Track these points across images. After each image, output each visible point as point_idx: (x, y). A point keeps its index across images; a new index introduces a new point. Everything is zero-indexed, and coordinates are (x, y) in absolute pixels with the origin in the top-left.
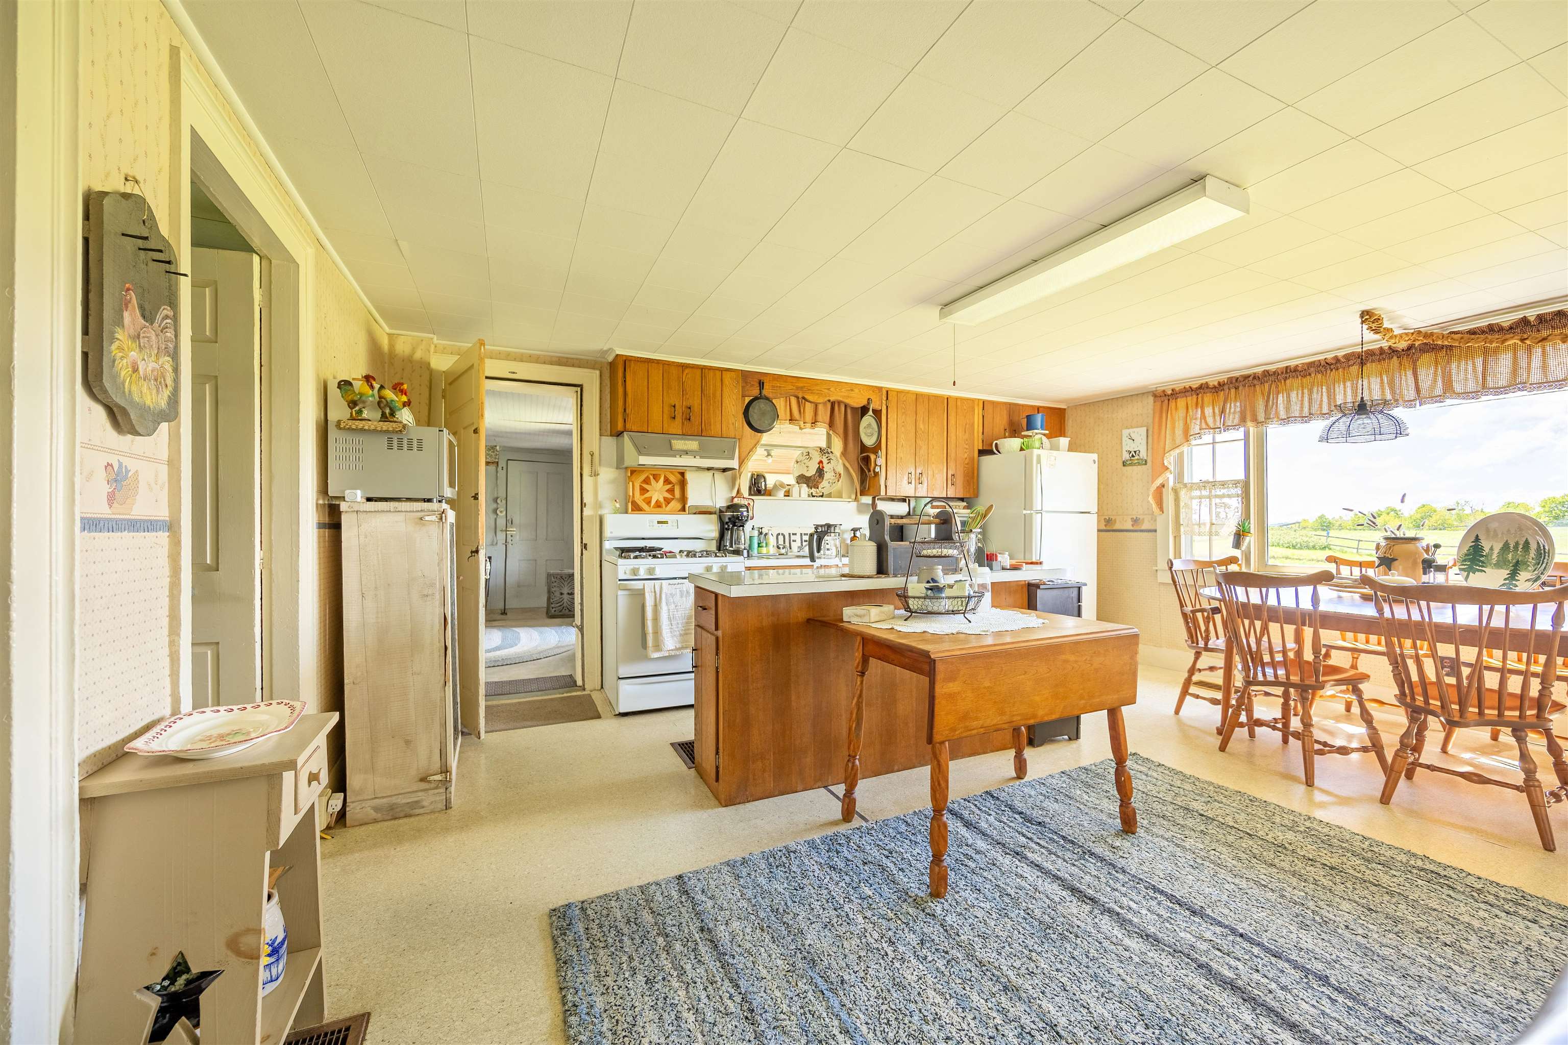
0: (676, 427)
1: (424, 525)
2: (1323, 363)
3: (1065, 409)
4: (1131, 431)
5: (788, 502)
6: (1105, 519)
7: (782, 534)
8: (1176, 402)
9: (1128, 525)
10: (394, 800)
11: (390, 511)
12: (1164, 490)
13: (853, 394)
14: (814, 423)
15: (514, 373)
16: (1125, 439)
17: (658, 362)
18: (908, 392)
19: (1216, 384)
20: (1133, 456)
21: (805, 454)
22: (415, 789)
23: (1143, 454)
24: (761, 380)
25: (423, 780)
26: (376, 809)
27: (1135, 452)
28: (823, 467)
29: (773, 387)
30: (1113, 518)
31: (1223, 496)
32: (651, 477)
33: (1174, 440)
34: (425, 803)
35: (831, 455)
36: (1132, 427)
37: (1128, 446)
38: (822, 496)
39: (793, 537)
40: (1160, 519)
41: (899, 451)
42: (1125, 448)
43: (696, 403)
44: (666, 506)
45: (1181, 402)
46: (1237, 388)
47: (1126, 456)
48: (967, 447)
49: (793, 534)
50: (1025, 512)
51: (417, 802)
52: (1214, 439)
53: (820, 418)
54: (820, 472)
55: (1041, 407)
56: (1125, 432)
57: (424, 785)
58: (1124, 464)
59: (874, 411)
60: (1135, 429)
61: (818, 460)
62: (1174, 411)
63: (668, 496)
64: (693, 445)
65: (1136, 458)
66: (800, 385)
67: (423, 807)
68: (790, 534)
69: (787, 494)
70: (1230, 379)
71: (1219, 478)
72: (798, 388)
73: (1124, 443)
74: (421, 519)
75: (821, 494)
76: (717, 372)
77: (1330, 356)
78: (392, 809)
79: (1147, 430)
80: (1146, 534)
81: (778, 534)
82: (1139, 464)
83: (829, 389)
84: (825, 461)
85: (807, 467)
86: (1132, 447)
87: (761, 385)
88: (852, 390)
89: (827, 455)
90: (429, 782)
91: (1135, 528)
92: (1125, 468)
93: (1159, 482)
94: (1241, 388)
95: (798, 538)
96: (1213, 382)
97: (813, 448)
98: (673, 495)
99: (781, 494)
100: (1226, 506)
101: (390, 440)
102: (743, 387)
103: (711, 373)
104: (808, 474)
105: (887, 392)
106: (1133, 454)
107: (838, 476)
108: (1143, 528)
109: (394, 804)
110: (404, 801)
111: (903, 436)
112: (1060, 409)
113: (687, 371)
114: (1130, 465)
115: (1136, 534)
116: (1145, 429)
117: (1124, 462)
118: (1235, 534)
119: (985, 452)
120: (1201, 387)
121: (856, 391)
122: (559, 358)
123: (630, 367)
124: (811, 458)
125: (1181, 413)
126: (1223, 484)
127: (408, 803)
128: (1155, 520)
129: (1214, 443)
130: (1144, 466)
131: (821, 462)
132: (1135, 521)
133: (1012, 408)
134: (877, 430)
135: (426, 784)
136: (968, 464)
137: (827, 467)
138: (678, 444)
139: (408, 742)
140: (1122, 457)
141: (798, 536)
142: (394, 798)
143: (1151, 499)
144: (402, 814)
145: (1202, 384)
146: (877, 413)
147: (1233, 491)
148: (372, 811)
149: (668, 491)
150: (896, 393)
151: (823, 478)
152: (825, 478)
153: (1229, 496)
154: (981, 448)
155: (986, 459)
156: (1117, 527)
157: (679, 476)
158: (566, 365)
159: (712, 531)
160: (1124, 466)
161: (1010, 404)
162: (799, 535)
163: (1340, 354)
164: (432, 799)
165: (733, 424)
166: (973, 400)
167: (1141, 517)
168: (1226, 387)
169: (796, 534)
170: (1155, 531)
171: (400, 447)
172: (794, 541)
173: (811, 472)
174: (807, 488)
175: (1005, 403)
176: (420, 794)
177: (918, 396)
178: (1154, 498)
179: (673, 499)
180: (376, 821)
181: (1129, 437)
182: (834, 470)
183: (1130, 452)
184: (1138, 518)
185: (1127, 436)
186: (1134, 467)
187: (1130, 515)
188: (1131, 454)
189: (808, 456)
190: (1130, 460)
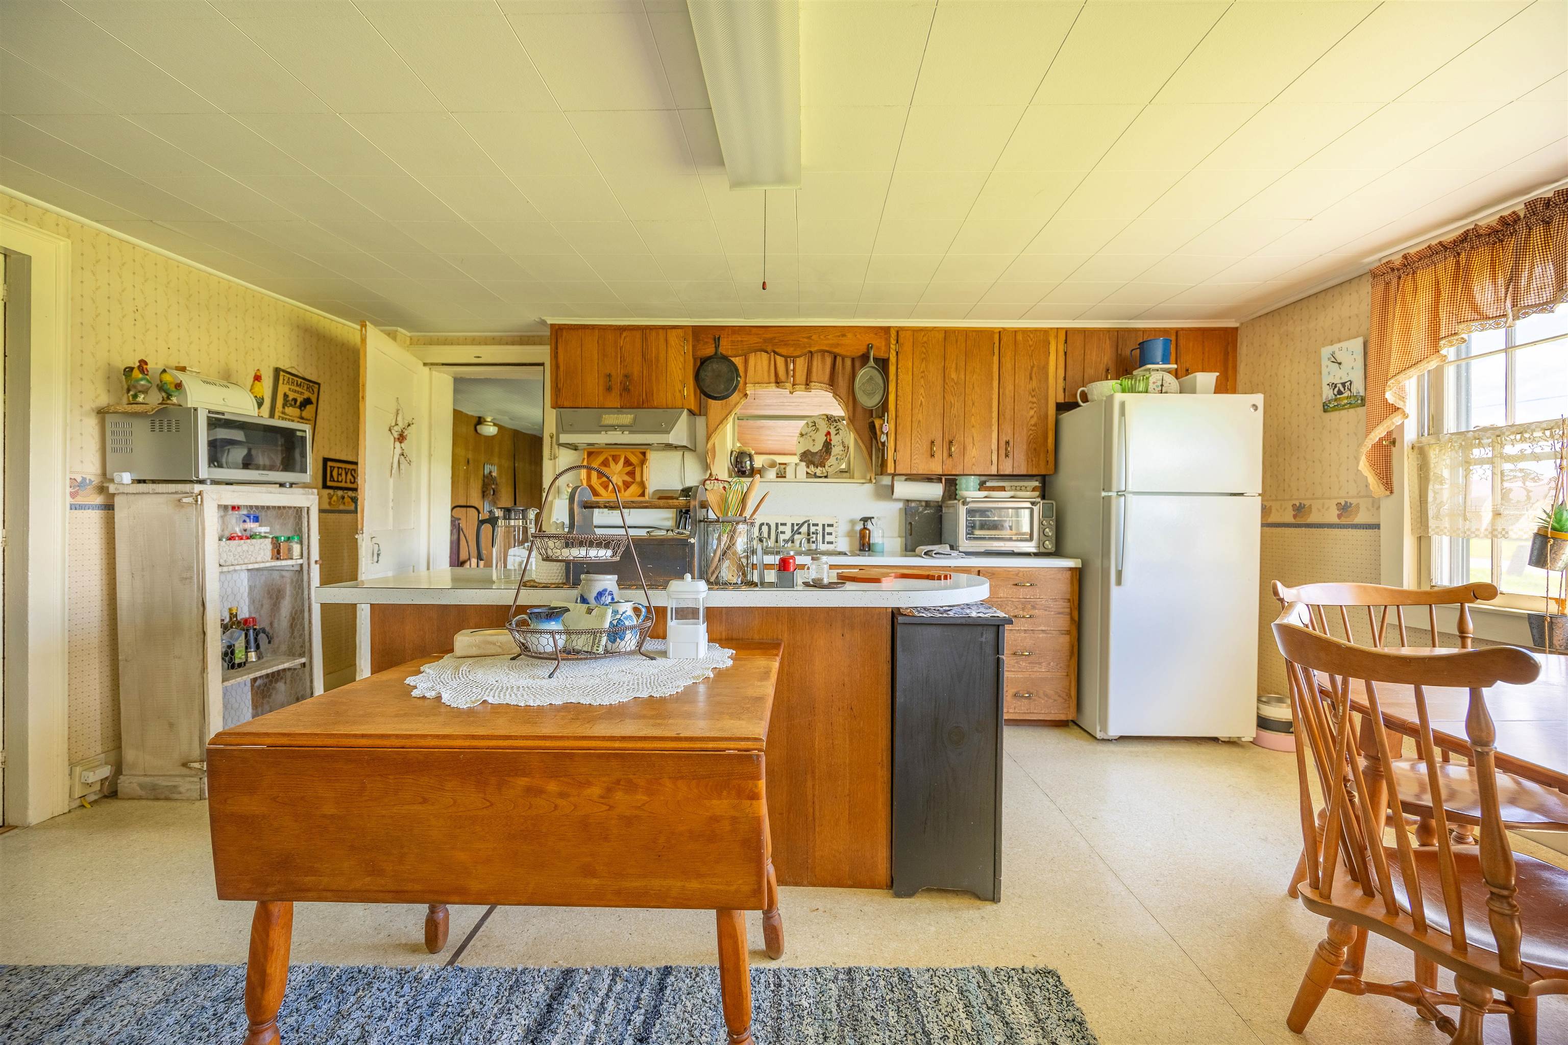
0: (614, 400)
1: (183, 507)
3: (1236, 329)
4: (1336, 347)
5: (782, 486)
6: (1294, 505)
7: (767, 524)
8: (1414, 280)
9: (1332, 516)
10: (156, 780)
11: (148, 493)
12: (1394, 449)
13: (845, 341)
14: (808, 384)
15: (479, 357)
16: (1325, 362)
17: (593, 327)
18: (934, 329)
19: (1498, 222)
20: (1340, 392)
21: (811, 424)
22: (177, 773)
23: (1358, 387)
24: (715, 334)
25: (185, 765)
26: (142, 786)
27: (1343, 384)
28: (831, 440)
29: (733, 342)
30: (1307, 503)
31: (1522, 457)
32: (610, 459)
33: (1406, 352)
34: (182, 789)
35: (838, 423)
36: (1340, 341)
37: (1332, 375)
38: (826, 477)
39: (781, 528)
40: (1387, 505)
41: (916, 411)
42: (1327, 379)
43: (636, 371)
44: (625, 490)
45: (1425, 278)
46: (1547, 223)
47: (1328, 393)
48: (1034, 400)
49: (782, 524)
50: (1105, 494)
51: (175, 787)
52: (1509, 337)
53: (814, 377)
54: (827, 446)
55: (1182, 329)
56: (1326, 352)
57: (185, 771)
58: (1326, 408)
59: (876, 360)
60: (1344, 344)
61: (825, 432)
62: (1409, 298)
63: (628, 479)
64: (626, 418)
65: (1345, 395)
66: (768, 336)
67: (180, 793)
68: (777, 524)
69: (781, 475)
70: (1531, 206)
71: (1522, 417)
72: (765, 341)
73: (1324, 371)
74: (179, 500)
76: (661, 331)
78: (154, 789)
79: (1365, 344)
80: (1361, 530)
81: (762, 524)
82: (1351, 405)
83: (809, 338)
85: (814, 440)
86: (1338, 375)
87: (717, 341)
88: (844, 335)
90: (190, 768)
91: (1344, 521)
92: (1328, 414)
93: (1379, 432)
95: (787, 529)
96: (1491, 219)
97: (819, 416)
98: (634, 479)
99: (771, 474)
100: (1526, 476)
101: (153, 422)
102: (694, 346)
103: (654, 333)
104: (815, 449)
105: (898, 332)
106: (1341, 389)
107: (847, 450)
108: (1356, 520)
109: (156, 785)
110: (165, 783)
111: (922, 391)
112: (1225, 330)
113: (624, 334)
114: (1336, 408)
115: (1345, 531)
116: (1360, 340)
117: (1324, 405)
118: (1537, 535)
119: (1065, 407)
120: (1465, 238)
121: (850, 335)
122: (521, 337)
123: (562, 336)
124: (817, 430)
125: (1425, 298)
126: (1522, 431)
127: (167, 786)
128: (1379, 508)
129: (1510, 347)
130: (1359, 409)
131: (828, 433)
132: (1344, 509)
133: (1118, 336)
134: (882, 385)
135: (188, 770)
136: (1035, 425)
137: (835, 440)
138: (610, 419)
139: (171, 725)
140: (1321, 395)
142: (156, 778)
143: (1364, 466)
144: (163, 796)
146: (883, 364)
148: (138, 788)
149: (628, 474)
150: (910, 333)
151: (830, 454)
153: (1536, 457)
154: (1061, 399)
155: (1068, 417)
156: (1313, 518)
157: (641, 456)
158: (528, 344)
159: (667, 519)
160: (1325, 411)
161: (1118, 331)
162: (789, 526)
164: (188, 786)
165: (680, 391)
166: (1046, 332)
167: (1354, 501)
168: (1521, 227)
169: (785, 524)
170: (1377, 526)
171: (161, 430)
172: (783, 533)
173: (817, 447)
174: (805, 467)
175: (1109, 331)
176: (178, 779)
177: (948, 333)
178: (1373, 465)
179: (633, 483)
180: (140, 798)
181: (1333, 359)
182: (843, 442)
183: (1336, 387)
184: (1346, 502)
185: (1329, 359)
186: (1343, 412)
187: (1336, 498)
188: (1336, 389)
189: (814, 428)
190: (1336, 400)
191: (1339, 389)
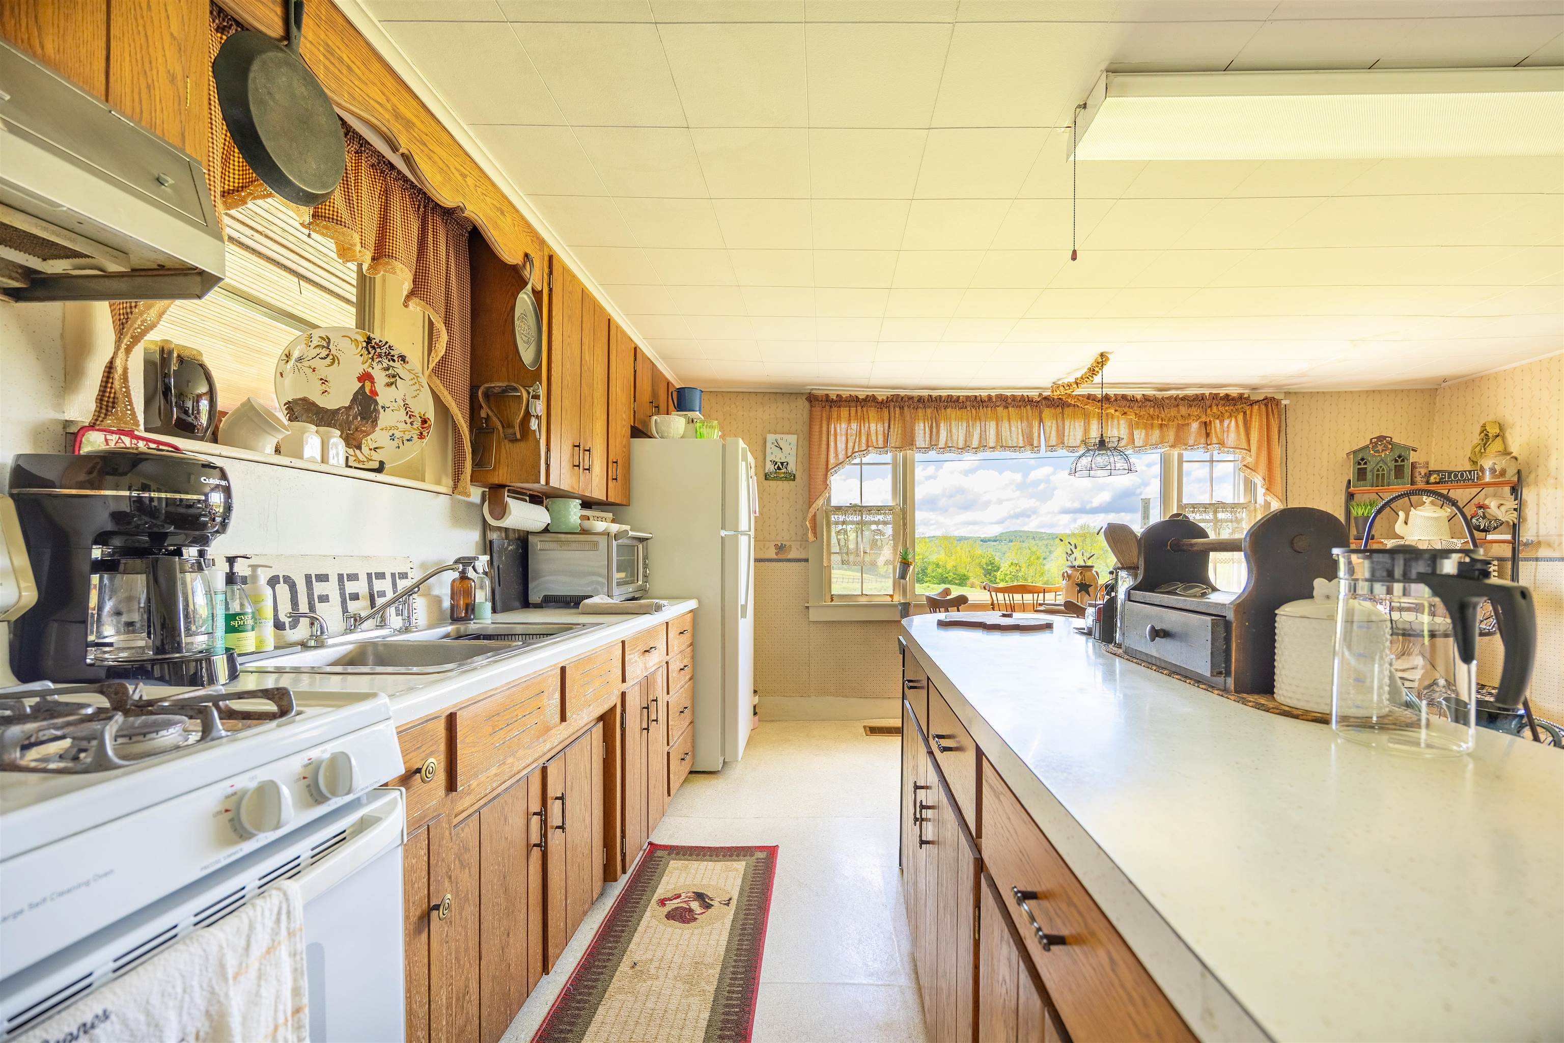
2: (979, 399)
4: (778, 436)
7: (288, 580)
8: (839, 411)
9: (771, 553)
12: (818, 511)
16: (769, 446)
18: (574, 278)
19: (885, 398)
20: (779, 468)
21: (317, 343)
23: (792, 467)
27: (782, 464)
28: (374, 392)
31: (877, 523)
35: (397, 364)
36: (780, 433)
37: (774, 455)
38: (377, 469)
39: (319, 589)
40: (813, 546)
42: (771, 458)
45: (845, 413)
46: (902, 408)
47: (770, 467)
49: (318, 579)
50: (723, 533)
54: (366, 403)
56: (771, 438)
58: (767, 476)
59: (534, 289)
60: (785, 437)
65: (783, 471)
66: (403, 110)
68: (308, 578)
70: (895, 397)
71: (868, 503)
72: (397, 116)
73: (768, 452)
75: (376, 465)
77: (984, 394)
79: (798, 439)
80: (794, 564)
82: (786, 479)
84: (380, 377)
85: (324, 381)
86: (779, 457)
89: (386, 363)
91: (780, 557)
92: (767, 482)
93: (820, 502)
94: (906, 408)
95: (331, 589)
96: (881, 395)
100: (881, 533)
105: (550, 256)
107: (417, 424)
108: (790, 556)
111: (568, 364)
114: (775, 479)
115: (782, 564)
116: (798, 436)
118: (900, 563)
120: (868, 399)
124: (335, 361)
126: (873, 510)
128: (807, 548)
130: (791, 482)
131: (366, 377)
132: (780, 548)
134: (536, 334)
140: (764, 468)
141: (333, 585)
143: (806, 522)
145: (867, 396)
146: (537, 297)
147: (889, 518)
150: (561, 268)
151: (375, 422)
152: (381, 423)
153: (885, 523)
154: (631, 423)
160: (766, 479)
162: (334, 579)
163: (993, 393)
166: (628, 339)
167: (788, 544)
168: (891, 405)
169: (324, 578)
170: (806, 561)
172: (321, 599)
173: (338, 397)
177: (584, 294)
178: (810, 521)
181: (776, 444)
182: (406, 406)
183: (776, 463)
184: (782, 544)
185: (773, 443)
186: (780, 483)
187: (773, 541)
188: (777, 466)
189: (324, 353)
190: (776, 473)
191: (779, 466)
